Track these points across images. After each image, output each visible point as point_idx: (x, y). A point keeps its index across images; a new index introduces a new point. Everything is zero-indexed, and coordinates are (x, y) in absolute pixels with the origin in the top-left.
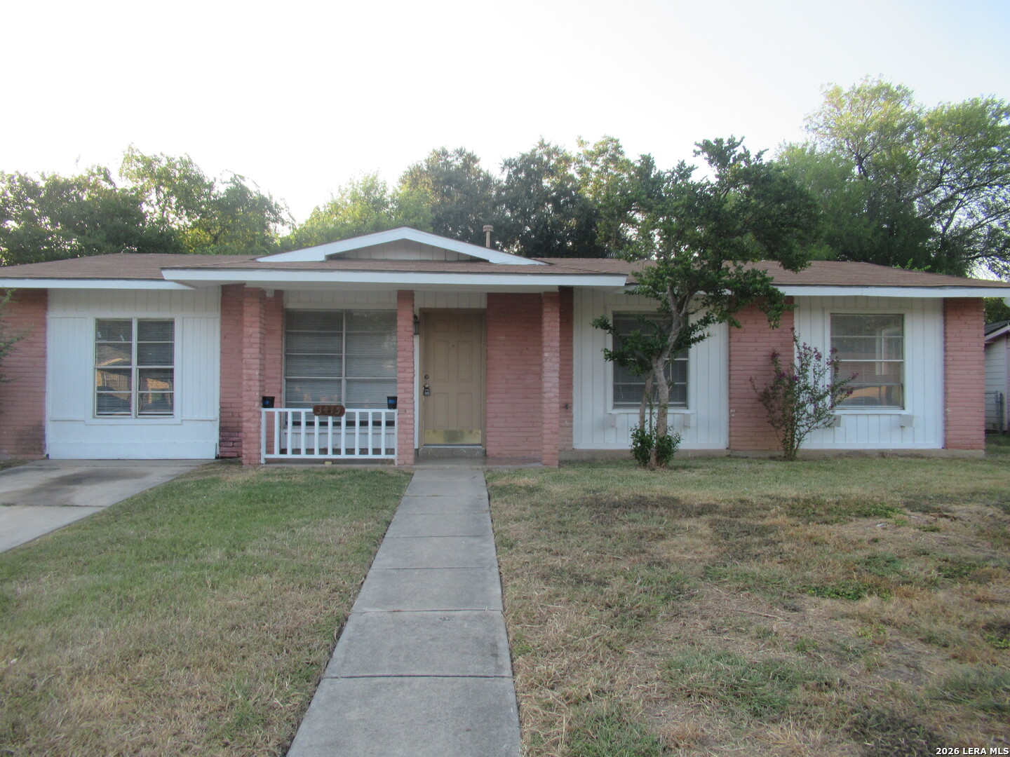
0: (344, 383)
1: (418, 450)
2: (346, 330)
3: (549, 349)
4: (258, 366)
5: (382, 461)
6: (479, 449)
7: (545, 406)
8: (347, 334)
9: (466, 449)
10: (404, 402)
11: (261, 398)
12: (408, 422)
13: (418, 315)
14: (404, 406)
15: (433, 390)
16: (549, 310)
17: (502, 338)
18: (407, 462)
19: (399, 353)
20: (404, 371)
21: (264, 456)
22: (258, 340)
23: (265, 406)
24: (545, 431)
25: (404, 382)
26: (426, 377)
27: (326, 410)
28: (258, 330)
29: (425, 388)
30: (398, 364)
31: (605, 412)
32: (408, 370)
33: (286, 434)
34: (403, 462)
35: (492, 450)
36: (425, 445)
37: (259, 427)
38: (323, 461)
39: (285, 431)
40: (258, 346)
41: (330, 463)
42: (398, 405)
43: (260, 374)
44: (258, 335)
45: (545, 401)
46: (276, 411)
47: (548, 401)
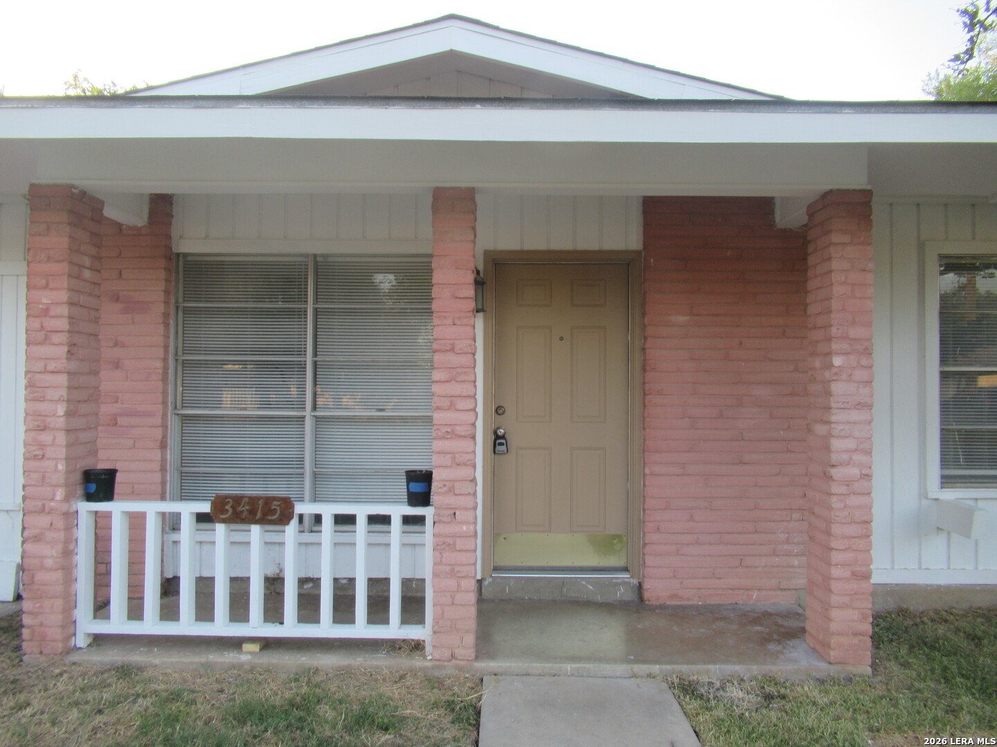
0: (309, 424)
1: (480, 582)
2: (316, 301)
3: (845, 346)
4: (64, 392)
5: (393, 646)
6: (624, 583)
7: (835, 503)
8: (316, 311)
9: (595, 582)
10: (451, 490)
11: (78, 476)
12: (460, 543)
13: (481, 268)
14: (450, 500)
15: (514, 440)
16: (846, 239)
17: (682, 319)
18: (458, 652)
19: (437, 357)
20: (451, 407)
21: (87, 625)
22: (63, 324)
23: (90, 497)
24: (835, 572)
25: (452, 435)
26: (499, 411)
27: (243, 508)
28: (64, 296)
29: (497, 437)
30: (436, 388)
31: (923, 494)
32: (461, 404)
33: (176, 543)
34: (447, 654)
35: (657, 589)
36: (496, 569)
37: (68, 553)
38: (236, 643)
39: (174, 537)
40: (63, 338)
41: (255, 648)
42: (434, 498)
43: (69, 414)
44: (65, 310)
45: (835, 489)
46: (117, 509)
47: (843, 489)
